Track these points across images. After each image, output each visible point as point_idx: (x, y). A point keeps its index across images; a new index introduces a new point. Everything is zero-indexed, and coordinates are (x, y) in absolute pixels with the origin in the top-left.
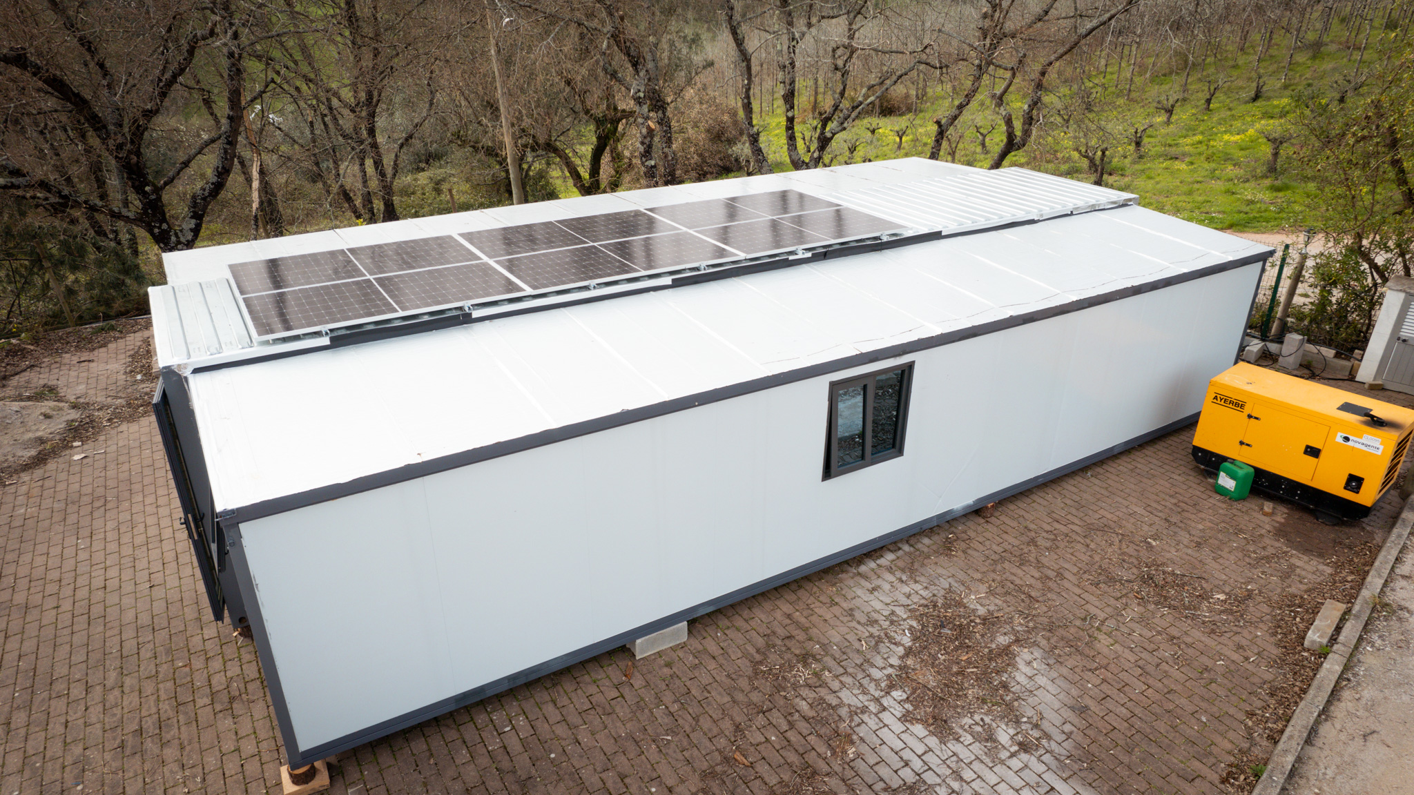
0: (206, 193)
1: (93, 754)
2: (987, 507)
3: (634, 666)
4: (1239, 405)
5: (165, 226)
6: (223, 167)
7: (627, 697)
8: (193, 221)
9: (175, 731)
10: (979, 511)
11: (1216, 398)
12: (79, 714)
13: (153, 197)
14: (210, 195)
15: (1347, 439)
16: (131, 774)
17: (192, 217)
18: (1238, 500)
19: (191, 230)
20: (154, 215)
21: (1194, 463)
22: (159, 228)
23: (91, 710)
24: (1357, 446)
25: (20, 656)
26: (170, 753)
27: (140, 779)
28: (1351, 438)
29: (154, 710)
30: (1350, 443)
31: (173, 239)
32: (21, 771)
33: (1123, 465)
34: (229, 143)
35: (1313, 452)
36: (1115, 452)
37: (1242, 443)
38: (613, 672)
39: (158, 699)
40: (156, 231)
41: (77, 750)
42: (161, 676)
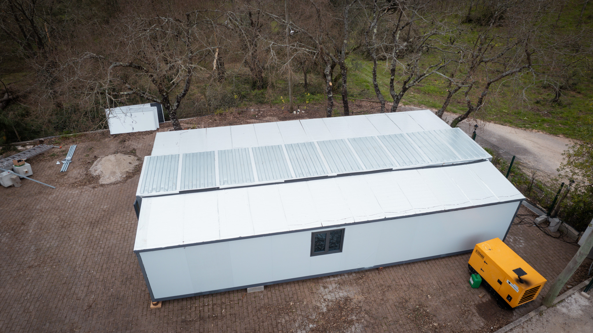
0: (181, 96)
1: (116, 281)
2: (379, 268)
3: (246, 295)
4: (483, 257)
5: (169, 105)
6: (186, 89)
7: (240, 304)
8: (177, 103)
9: (134, 281)
10: (377, 269)
11: (476, 251)
12: (116, 269)
13: (166, 96)
14: (182, 97)
15: (509, 283)
16: (122, 290)
17: (177, 102)
18: (474, 288)
19: (176, 106)
20: (166, 102)
21: (468, 269)
22: (167, 105)
23: (119, 268)
24: (512, 286)
25: (108, 247)
26: (131, 286)
27: (124, 292)
28: (511, 283)
29: (131, 273)
30: (510, 285)
31: (171, 108)
32: (102, 281)
33: (443, 262)
34: (188, 83)
35: (500, 282)
36: (441, 256)
37: (481, 269)
38: (240, 295)
39: (133, 270)
40: (166, 106)
41: (114, 279)
42: (135, 263)
